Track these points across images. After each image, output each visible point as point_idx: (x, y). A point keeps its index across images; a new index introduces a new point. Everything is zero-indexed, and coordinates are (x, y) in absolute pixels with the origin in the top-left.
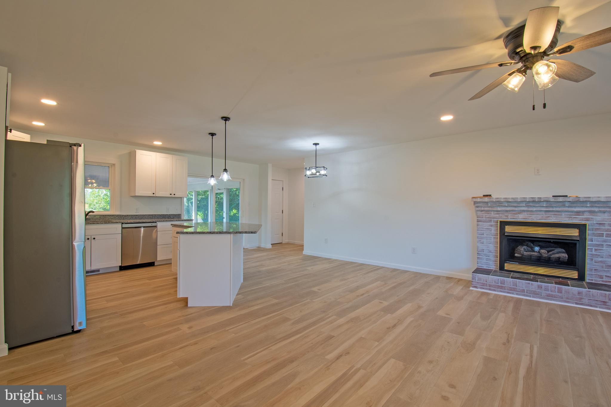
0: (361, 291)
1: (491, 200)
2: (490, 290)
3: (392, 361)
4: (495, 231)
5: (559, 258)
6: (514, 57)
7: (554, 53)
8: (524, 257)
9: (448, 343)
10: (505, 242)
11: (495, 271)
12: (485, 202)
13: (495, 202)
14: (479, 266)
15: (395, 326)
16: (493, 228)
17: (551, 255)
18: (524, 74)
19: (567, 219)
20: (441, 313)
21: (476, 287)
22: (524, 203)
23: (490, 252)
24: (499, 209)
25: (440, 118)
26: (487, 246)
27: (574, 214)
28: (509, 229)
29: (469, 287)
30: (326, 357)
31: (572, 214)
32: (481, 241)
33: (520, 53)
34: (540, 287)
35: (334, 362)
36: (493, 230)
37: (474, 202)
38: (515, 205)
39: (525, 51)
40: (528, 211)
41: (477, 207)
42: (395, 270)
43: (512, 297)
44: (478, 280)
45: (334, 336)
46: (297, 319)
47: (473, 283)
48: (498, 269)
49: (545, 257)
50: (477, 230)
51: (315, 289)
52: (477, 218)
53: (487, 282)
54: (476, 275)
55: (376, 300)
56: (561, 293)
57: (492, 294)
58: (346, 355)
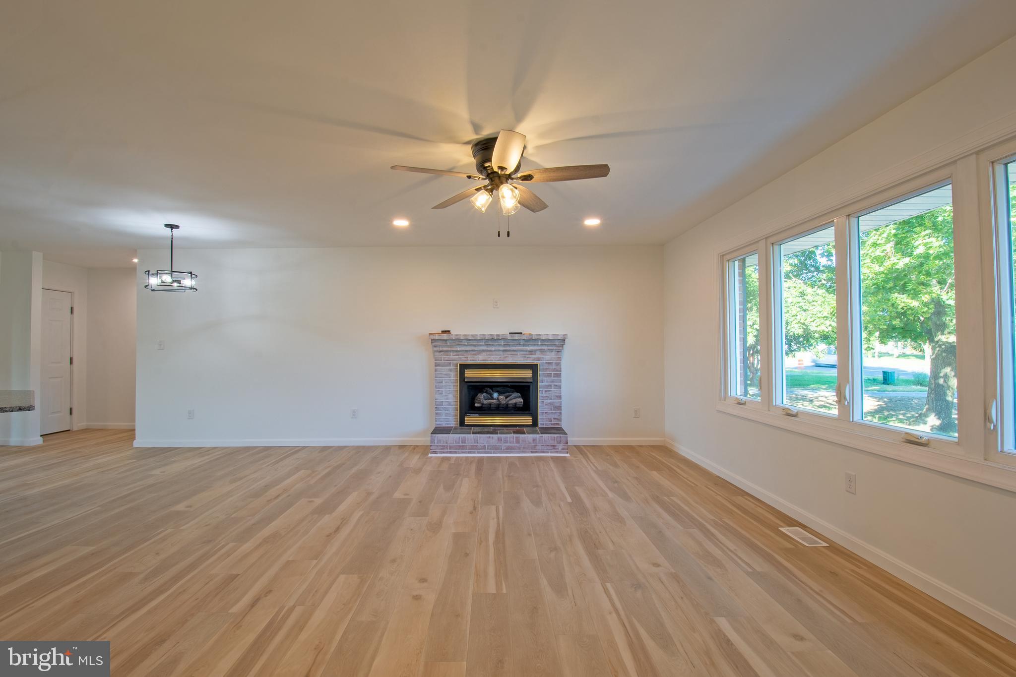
0: (273, 492)
1: (451, 337)
2: (450, 452)
3: (342, 578)
4: (454, 376)
5: (516, 404)
6: (482, 171)
7: (517, 178)
8: (484, 406)
9: (412, 530)
10: (465, 390)
11: (456, 428)
12: (444, 340)
13: (454, 340)
14: (438, 425)
15: (338, 529)
16: (452, 374)
17: (508, 401)
18: (491, 193)
19: (522, 359)
20: (398, 495)
21: (435, 453)
22: (483, 341)
23: (450, 404)
24: (459, 349)
25: (392, 222)
26: (446, 397)
27: (527, 353)
28: (470, 374)
29: (427, 454)
30: (230, 611)
31: (526, 353)
32: (440, 391)
33: (488, 168)
34: (500, 440)
35: (248, 613)
36: (452, 375)
37: (432, 340)
38: (475, 344)
39: (492, 168)
40: (487, 351)
41: (435, 346)
42: (324, 449)
43: (474, 457)
44: (437, 443)
45: (238, 575)
46: (152, 569)
47: (431, 448)
48: (459, 426)
49: (504, 404)
50: (436, 377)
51: (181, 507)
52: (435, 361)
53: (447, 443)
54: (435, 437)
55: (302, 499)
56: (519, 443)
57: (453, 457)
58: (266, 596)
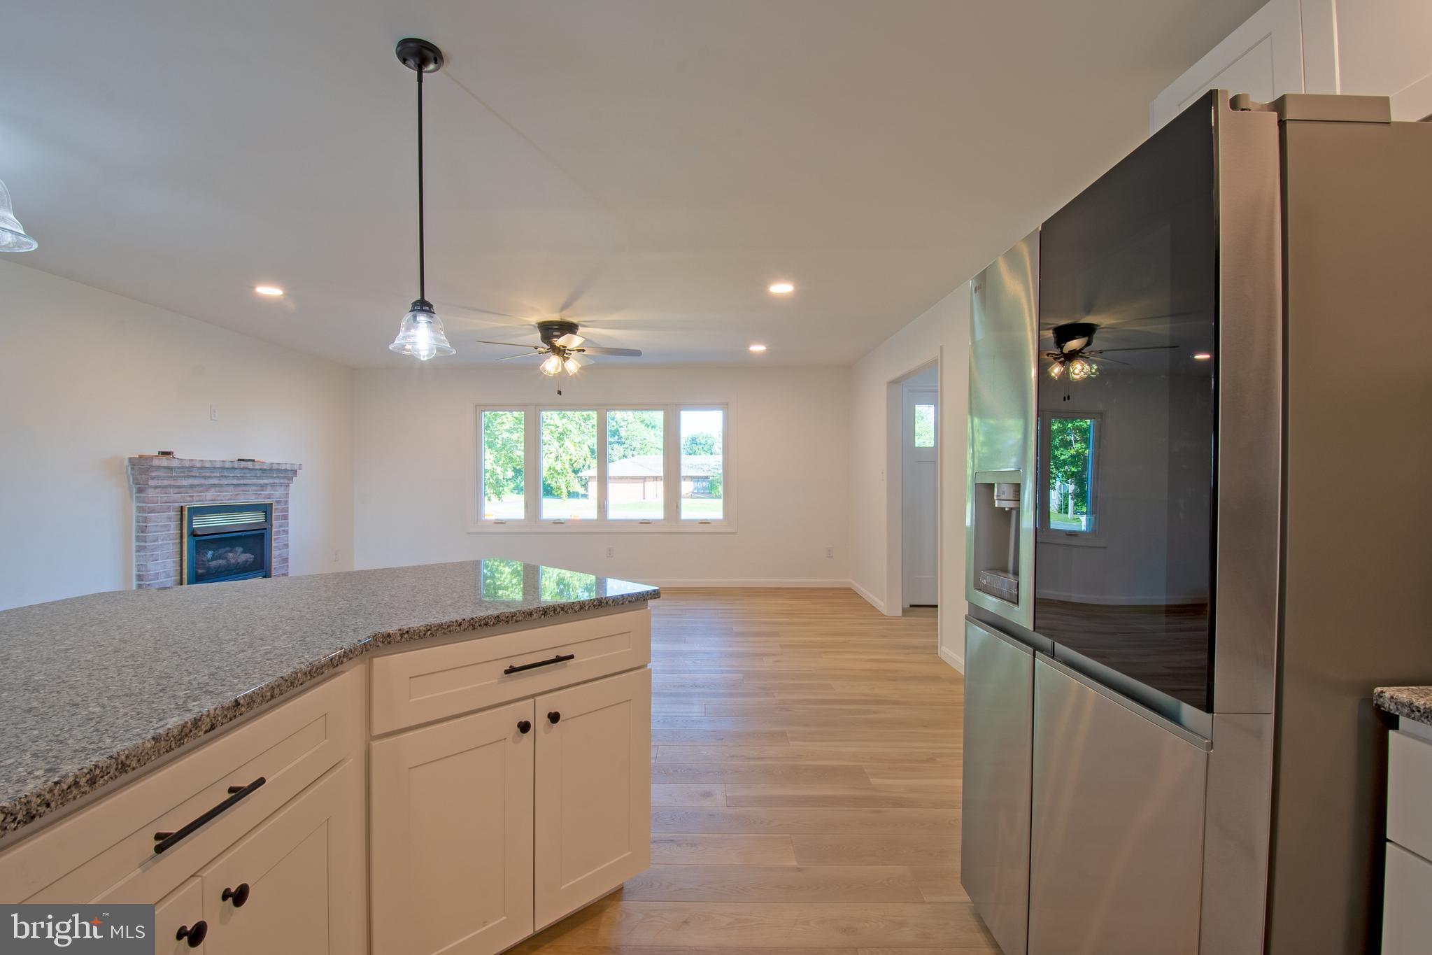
1: (174, 463)
4: (174, 529)
12: (161, 468)
13: (178, 468)
19: (253, 497)
24: (186, 483)
27: (261, 489)
31: (257, 489)
32: (154, 556)
36: (172, 526)
38: (207, 475)
40: (216, 486)
